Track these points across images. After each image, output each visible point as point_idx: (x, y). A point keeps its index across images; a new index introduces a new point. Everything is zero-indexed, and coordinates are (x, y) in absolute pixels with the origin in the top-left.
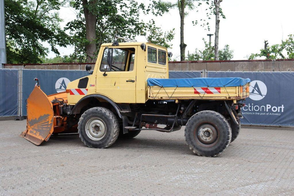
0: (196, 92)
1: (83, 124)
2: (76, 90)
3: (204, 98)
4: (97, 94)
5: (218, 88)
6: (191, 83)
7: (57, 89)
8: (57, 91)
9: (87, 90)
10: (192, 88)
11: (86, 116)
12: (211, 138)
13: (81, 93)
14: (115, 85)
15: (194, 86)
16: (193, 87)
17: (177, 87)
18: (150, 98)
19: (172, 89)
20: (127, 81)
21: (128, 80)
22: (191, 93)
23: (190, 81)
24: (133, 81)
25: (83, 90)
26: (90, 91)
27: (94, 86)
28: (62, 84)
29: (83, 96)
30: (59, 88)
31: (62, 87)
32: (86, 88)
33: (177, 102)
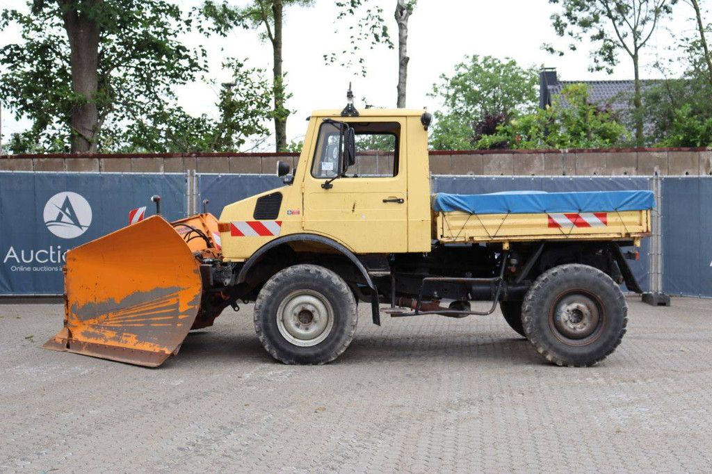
0: (553, 225)
1: (271, 307)
2: (250, 223)
3: (571, 237)
4: (306, 232)
5: (602, 215)
6: (540, 203)
7: (48, 222)
8: (49, 228)
9: (280, 223)
10: (544, 214)
11: (279, 288)
12: (584, 324)
13: (263, 231)
14: (353, 211)
15: (548, 210)
16: (545, 212)
17: (509, 212)
18: (444, 240)
19: (497, 218)
20: (385, 201)
21: (387, 199)
22: (540, 225)
23: (538, 199)
24: (399, 201)
25: (267, 223)
26: (286, 225)
27: (299, 213)
28: (63, 209)
29: (268, 239)
30: (55, 219)
31: (65, 216)
32: (277, 220)
33: (506, 246)
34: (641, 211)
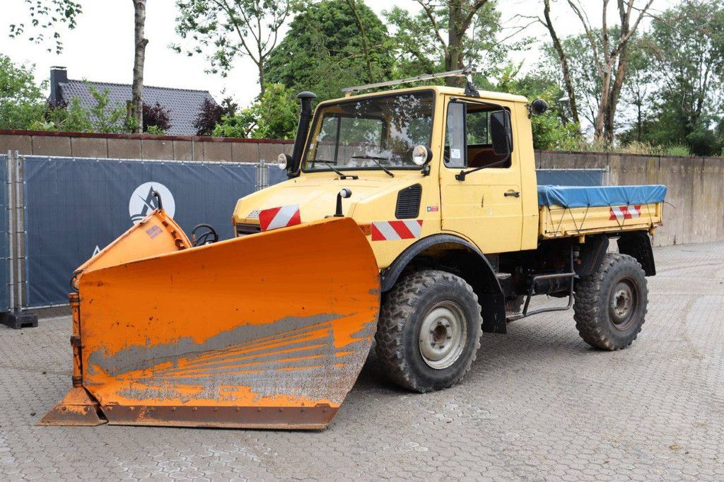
0: (613, 217)
1: (415, 327)
2: (392, 223)
3: (624, 228)
4: (445, 232)
5: (638, 208)
6: (607, 196)
9: (420, 222)
10: (608, 207)
11: (423, 302)
12: (626, 309)
13: (404, 233)
14: (482, 206)
15: (611, 203)
16: (609, 205)
17: (589, 205)
18: (548, 236)
19: (579, 212)
20: (506, 195)
21: (507, 192)
22: (604, 218)
23: (607, 193)
24: (517, 195)
25: (409, 223)
26: (426, 226)
27: (438, 210)
29: (410, 242)
32: (419, 218)
33: (583, 240)
34: (657, 204)
